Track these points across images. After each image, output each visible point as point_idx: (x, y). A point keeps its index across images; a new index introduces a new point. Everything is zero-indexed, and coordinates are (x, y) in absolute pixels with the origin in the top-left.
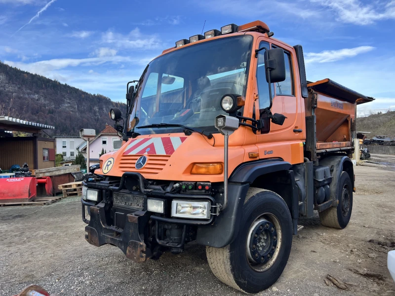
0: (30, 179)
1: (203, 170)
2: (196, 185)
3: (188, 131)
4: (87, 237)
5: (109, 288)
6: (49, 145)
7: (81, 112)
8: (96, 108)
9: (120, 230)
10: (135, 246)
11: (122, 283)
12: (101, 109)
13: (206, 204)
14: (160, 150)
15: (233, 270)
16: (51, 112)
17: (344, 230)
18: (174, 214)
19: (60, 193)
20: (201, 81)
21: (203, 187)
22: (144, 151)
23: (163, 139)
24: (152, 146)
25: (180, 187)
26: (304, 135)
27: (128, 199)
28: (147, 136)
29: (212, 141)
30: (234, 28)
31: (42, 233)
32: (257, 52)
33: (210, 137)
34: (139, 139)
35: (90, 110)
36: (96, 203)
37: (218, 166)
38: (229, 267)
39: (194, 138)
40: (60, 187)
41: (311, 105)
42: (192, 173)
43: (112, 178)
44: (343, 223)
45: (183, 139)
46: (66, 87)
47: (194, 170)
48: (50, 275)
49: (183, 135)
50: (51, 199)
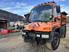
0: (7, 30)
1: (46, 29)
2: (46, 32)
3: (42, 22)
4: (24, 41)
5: (28, 50)
6: (9, 23)
7: (13, 17)
8: (15, 16)
9: (31, 40)
10: (35, 43)
11: (30, 49)
12: (16, 16)
13: (48, 35)
14: (37, 25)
15: (52, 46)
16: (7, 17)
17: (65, 38)
18: (42, 37)
19: (12, 32)
20: (41, 12)
21: (48, 32)
22: (34, 25)
23: (37, 23)
24: (35, 25)
25: (43, 32)
26: (60, 22)
27: (32, 34)
28: (34, 23)
29: (47, 24)
30: (49, 2)
31: (12, 40)
32: (54, 7)
33: (46, 23)
34: (32, 23)
35: (14, 17)
36: (25, 35)
37: (49, 28)
38: (51, 46)
39: (43, 23)
40: (12, 31)
41: (61, 16)
42: (44, 30)
43: (28, 30)
44: (65, 37)
45: (41, 23)
46: (10, 13)
47: (45, 29)
48: (16, 48)
49: (41, 22)
50: (11, 33)
